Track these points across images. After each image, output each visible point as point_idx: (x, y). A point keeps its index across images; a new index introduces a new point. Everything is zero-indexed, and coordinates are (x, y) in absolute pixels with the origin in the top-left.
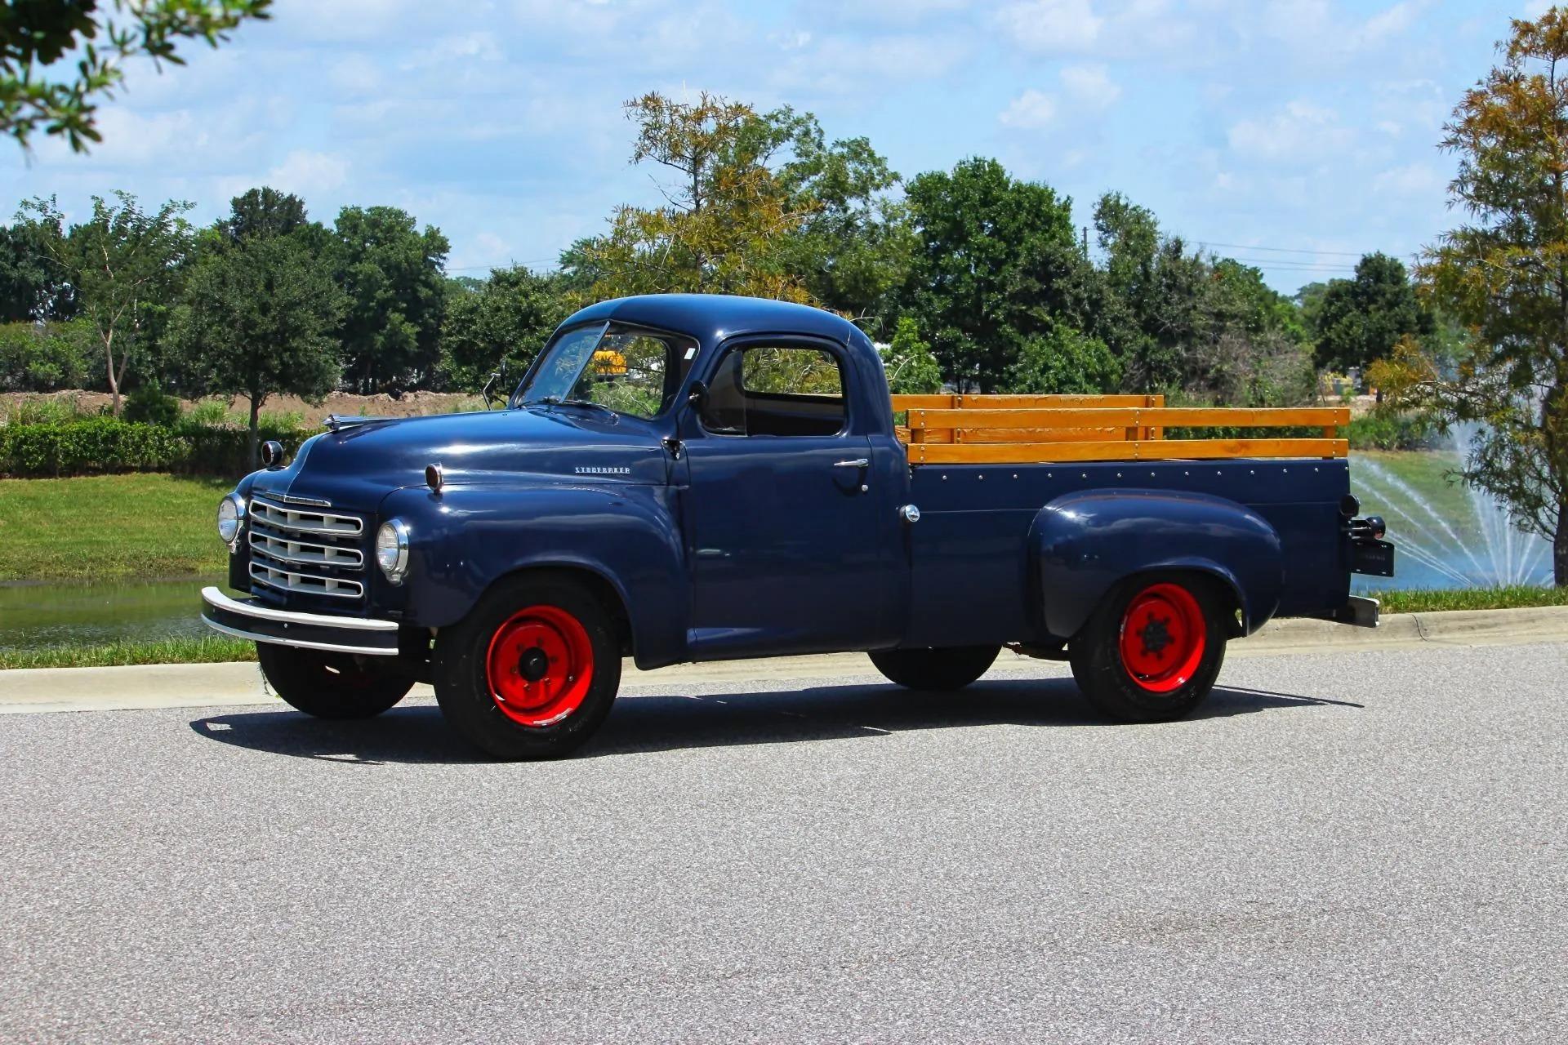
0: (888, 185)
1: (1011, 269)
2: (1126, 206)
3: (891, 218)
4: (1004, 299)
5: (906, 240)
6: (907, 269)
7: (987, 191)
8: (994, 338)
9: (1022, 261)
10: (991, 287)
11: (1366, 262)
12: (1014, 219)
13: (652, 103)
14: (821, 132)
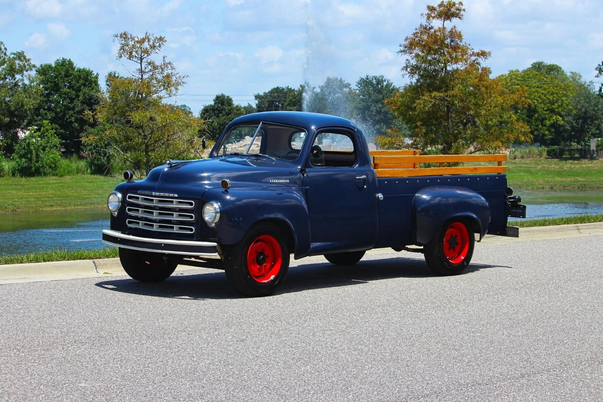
0: (31, 70)
1: (77, 101)
2: (118, 77)
3: (32, 82)
4: (74, 113)
5: (37, 90)
6: (38, 101)
7: (67, 71)
8: (71, 128)
9: (81, 98)
10: (69, 109)
11: (218, 98)
12: (78, 82)
13: (124, 36)
14: (6, 49)
